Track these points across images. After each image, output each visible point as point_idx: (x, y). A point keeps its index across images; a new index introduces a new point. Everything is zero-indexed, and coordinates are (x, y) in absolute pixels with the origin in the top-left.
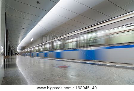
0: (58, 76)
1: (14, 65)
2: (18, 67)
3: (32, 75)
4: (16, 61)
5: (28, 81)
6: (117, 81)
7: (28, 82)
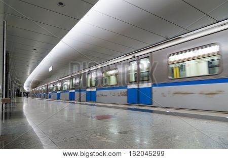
0: (96, 133)
1: (19, 115)
2: (26, 118)
3: (50, 131)
4: (22, 107)
5: (43, 141)
6: (198, 143)
7: (43, 144)
